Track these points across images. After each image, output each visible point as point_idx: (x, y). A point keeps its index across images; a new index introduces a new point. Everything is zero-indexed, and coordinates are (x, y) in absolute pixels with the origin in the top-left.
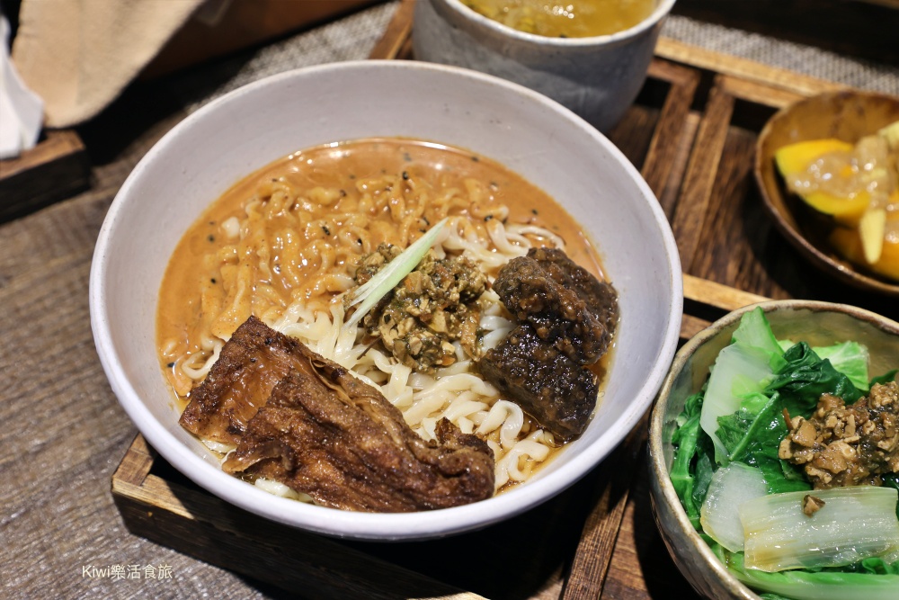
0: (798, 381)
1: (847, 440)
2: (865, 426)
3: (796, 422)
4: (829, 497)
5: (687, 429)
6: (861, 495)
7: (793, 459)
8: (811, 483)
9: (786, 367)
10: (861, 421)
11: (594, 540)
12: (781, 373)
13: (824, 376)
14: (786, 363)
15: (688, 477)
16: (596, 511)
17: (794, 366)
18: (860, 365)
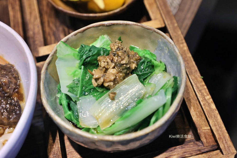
0: (87, 58)
1: (111, 68)
2: (114, 59)
3: (93, 72)
4: (116, 90)
5: (61, 97)
6: (126, 83)
7: (98, 84)
8: (108, 89)
9: (80, 55)
10: (112, 59)
11: (53, 155)
12: (80, 59)
13: (94, 51)
14: (79, 54)
15: (69, 113)
16: (49, 145)
17: (82, 54)
18: (108, 42)
